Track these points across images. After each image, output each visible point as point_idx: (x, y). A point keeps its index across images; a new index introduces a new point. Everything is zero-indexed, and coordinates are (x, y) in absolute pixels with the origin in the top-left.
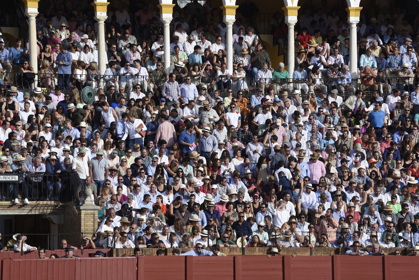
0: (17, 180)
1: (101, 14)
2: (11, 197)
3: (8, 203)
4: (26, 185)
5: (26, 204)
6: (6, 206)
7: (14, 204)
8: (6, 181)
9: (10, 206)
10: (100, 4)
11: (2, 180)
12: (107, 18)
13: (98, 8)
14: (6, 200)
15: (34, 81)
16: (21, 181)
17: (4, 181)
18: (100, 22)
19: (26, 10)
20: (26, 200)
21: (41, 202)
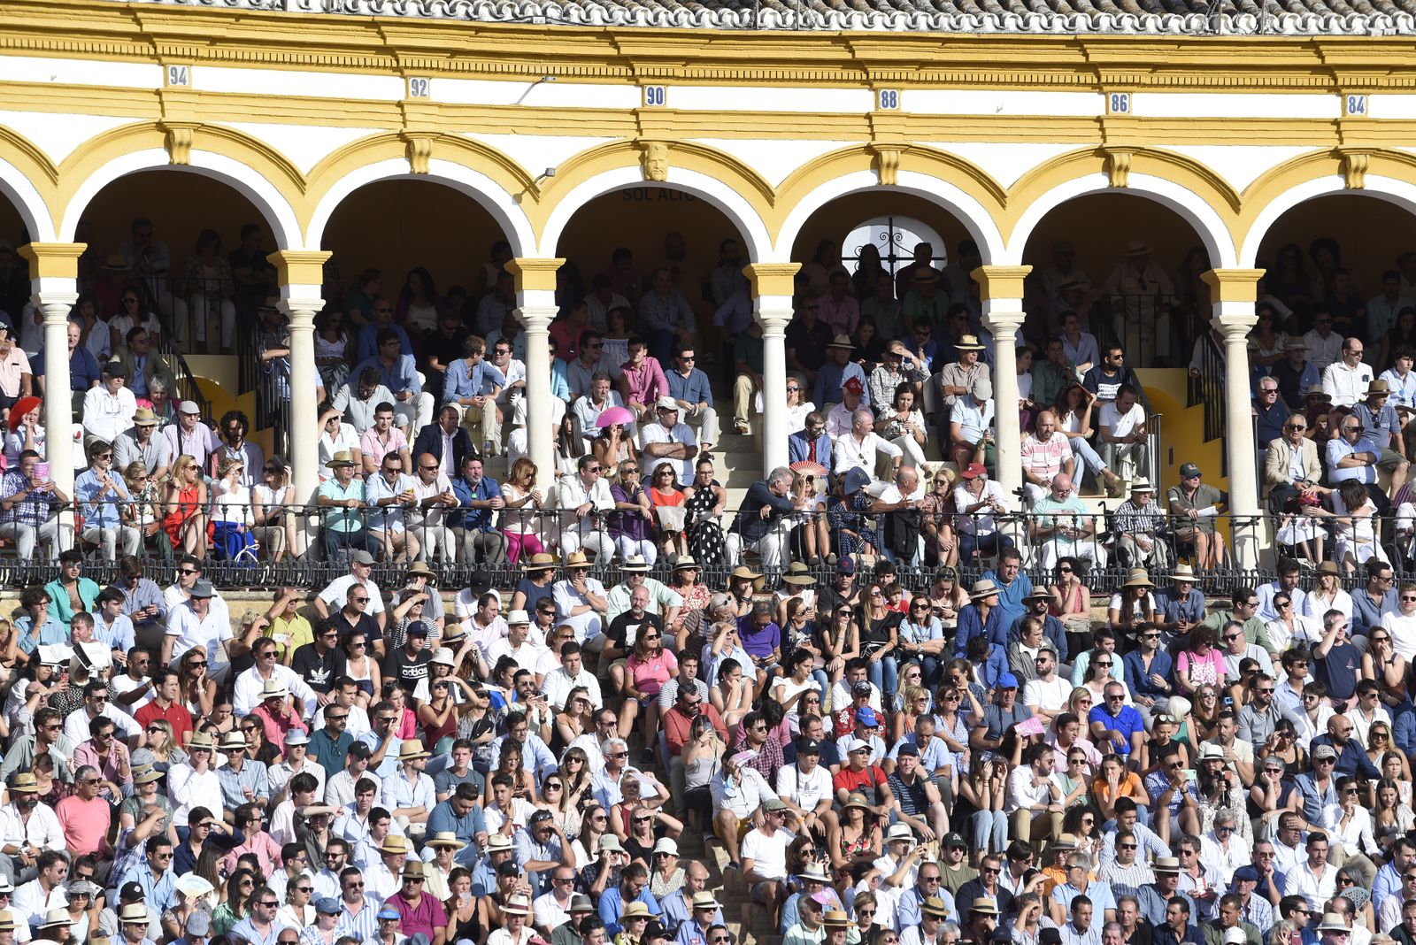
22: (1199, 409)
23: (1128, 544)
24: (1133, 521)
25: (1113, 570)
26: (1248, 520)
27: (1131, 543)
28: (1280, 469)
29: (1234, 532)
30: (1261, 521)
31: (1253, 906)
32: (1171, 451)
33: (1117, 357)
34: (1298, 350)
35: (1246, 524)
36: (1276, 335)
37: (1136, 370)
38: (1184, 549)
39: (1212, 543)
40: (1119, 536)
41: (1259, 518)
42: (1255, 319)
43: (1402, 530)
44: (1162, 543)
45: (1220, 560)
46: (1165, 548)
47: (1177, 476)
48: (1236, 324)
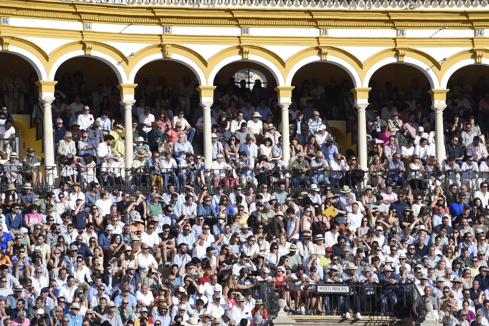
0: (348, 291)
1: (439, 102)
2: (342, 311)
3: (339, 317)
4: (357, 297)
5: (359, 320)
6: (336, 321)
7: (345, 319)
8: (336, 293)
9: (341, 321)
10: (438, 92)
11: (332, 291)
12: (446, 107)
13: (435, 96)
14: (337, 314)
15: (363, 180)
16: (352, 293)
17: (334, 292)
18: (438, 112)
19: (355, 100)
20: (359, 315)
21: (375, 318)
22: (34, 130)
23: (8, 176)
24: (10, 168)
25: (3, 185)
26: (51, 168)
27: (9, 175)
28: (62, 151)
29: (46, 172)
30: (55, 168)
31: (47, 301)
32: (24, 143)
33: (5, 110)
34: (69, 110)
35: (50, 169)
36: (61, 104)
37: (12, 115)
38: (28, 178)
39: (38, 176)
40: (5, 173)
41: (54, 167)
42: (54, 98)
43: (103, 172)
44: (20, 175)
45: (41, 182)
46: (21, 177)
47: (26, 152)
48: (47, 100)
